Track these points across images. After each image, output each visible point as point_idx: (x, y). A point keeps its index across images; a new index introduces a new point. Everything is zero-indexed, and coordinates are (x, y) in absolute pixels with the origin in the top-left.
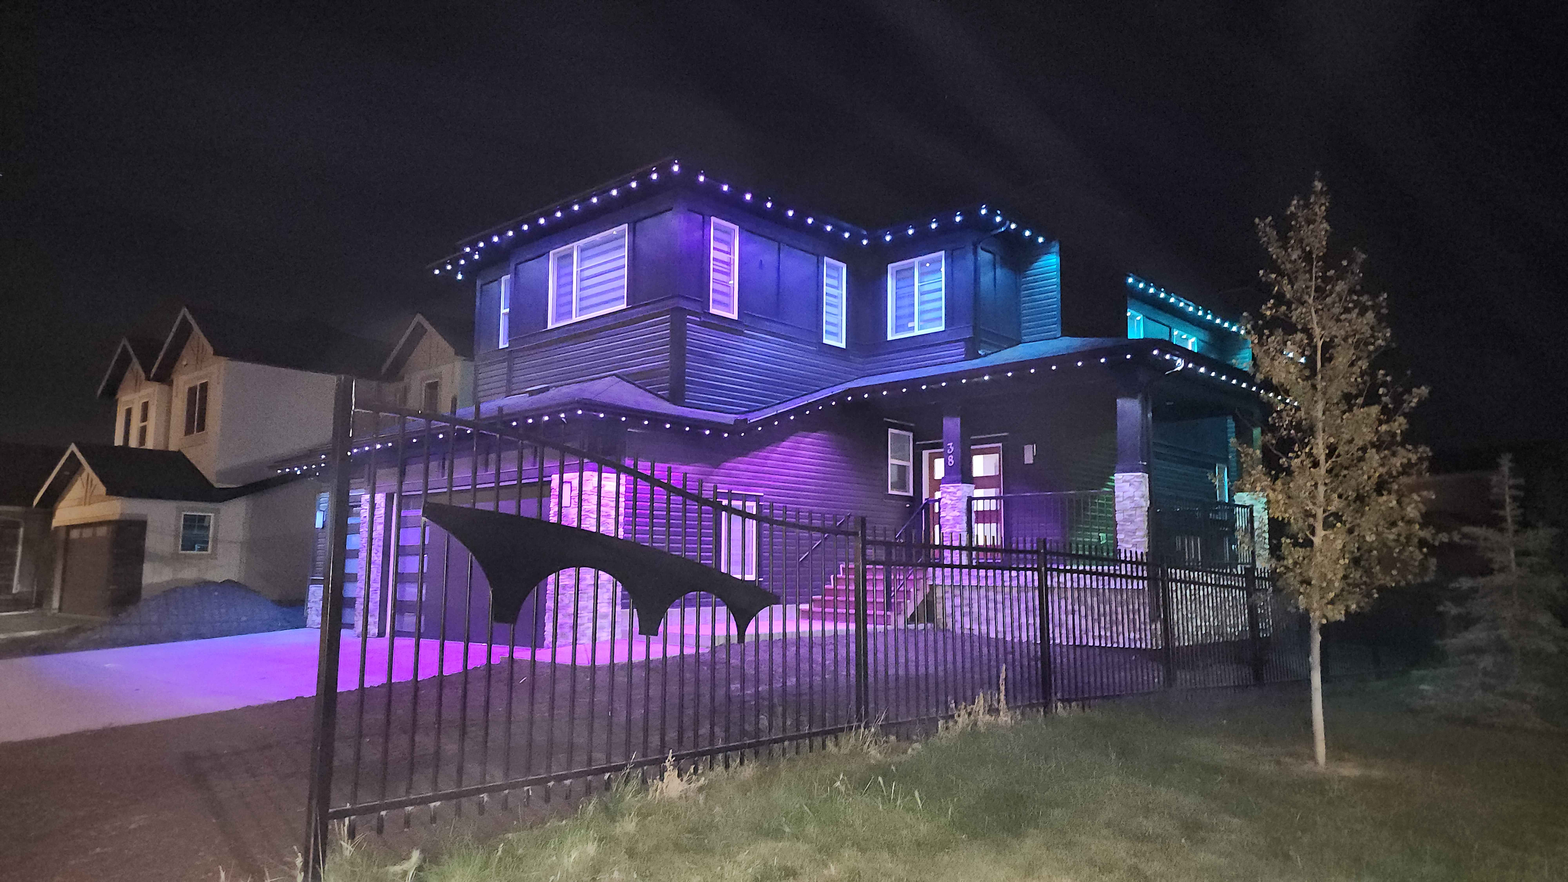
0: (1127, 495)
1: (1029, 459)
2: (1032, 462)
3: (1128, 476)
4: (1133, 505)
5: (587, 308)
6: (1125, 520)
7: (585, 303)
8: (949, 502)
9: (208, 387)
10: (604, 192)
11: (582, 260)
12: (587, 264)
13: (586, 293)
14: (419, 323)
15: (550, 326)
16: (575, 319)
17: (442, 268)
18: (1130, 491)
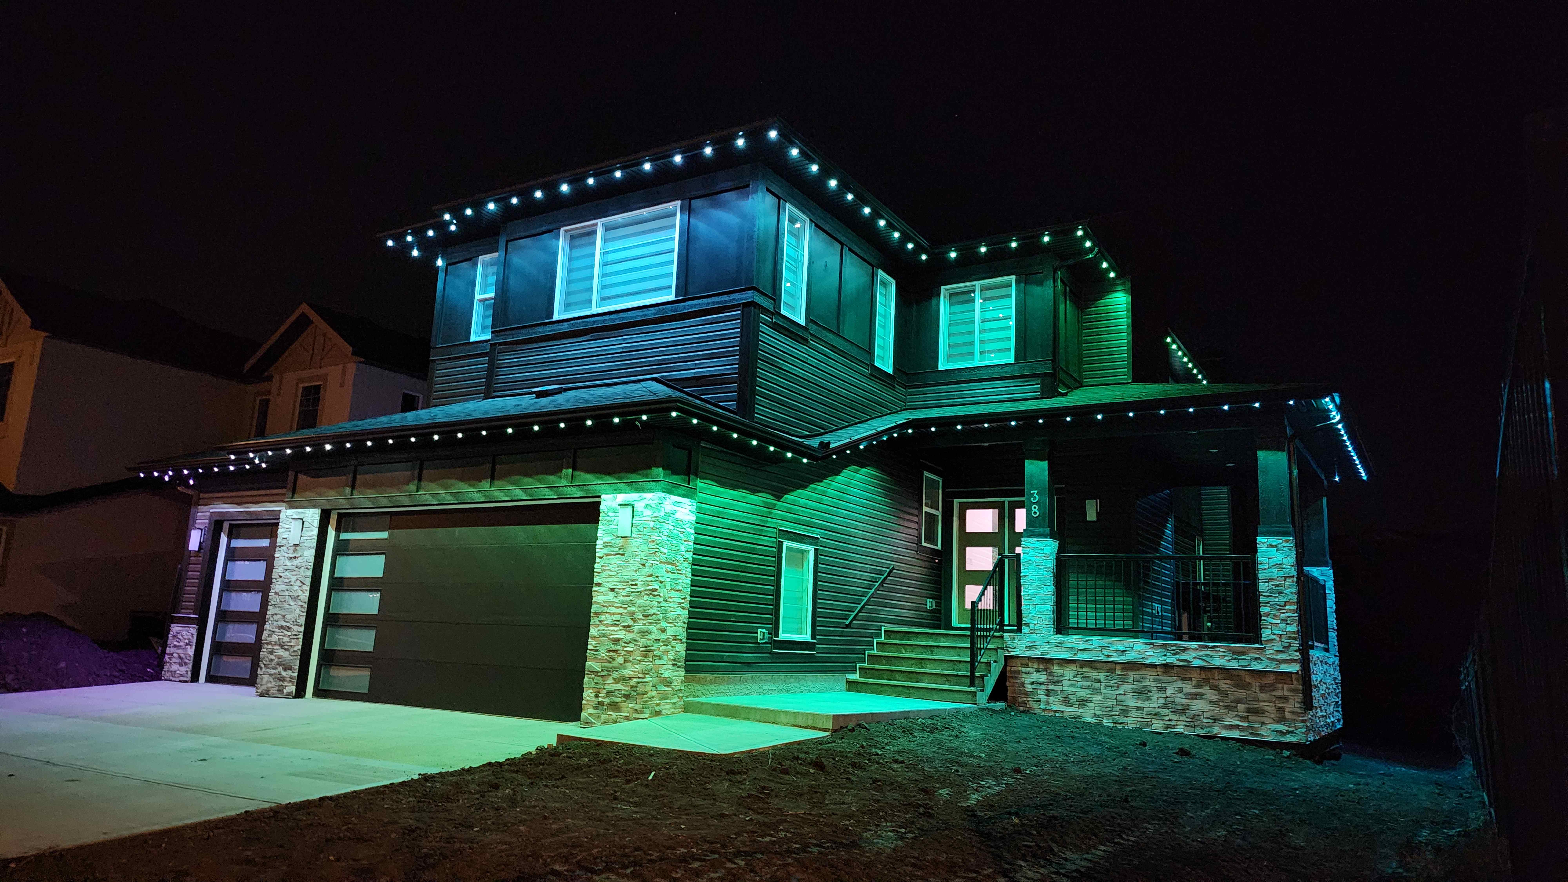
0: (1272, 562)
1: (1091, 515)
2: (1095, 519)
3: (1273, 540)
4: (1281, 574)
5: (609, 298)
6: (1272, 591)
7: (608, 292)
8: (1033, 559)
9: (15, 370)
10: (633, 165)
11: (606, 240)
12: (612, 246)
13: (608, 280)
14: (303, 314)
15: (556, 317)
16: (595, 310)
17: (399, 238)
18: (1279, 557)
